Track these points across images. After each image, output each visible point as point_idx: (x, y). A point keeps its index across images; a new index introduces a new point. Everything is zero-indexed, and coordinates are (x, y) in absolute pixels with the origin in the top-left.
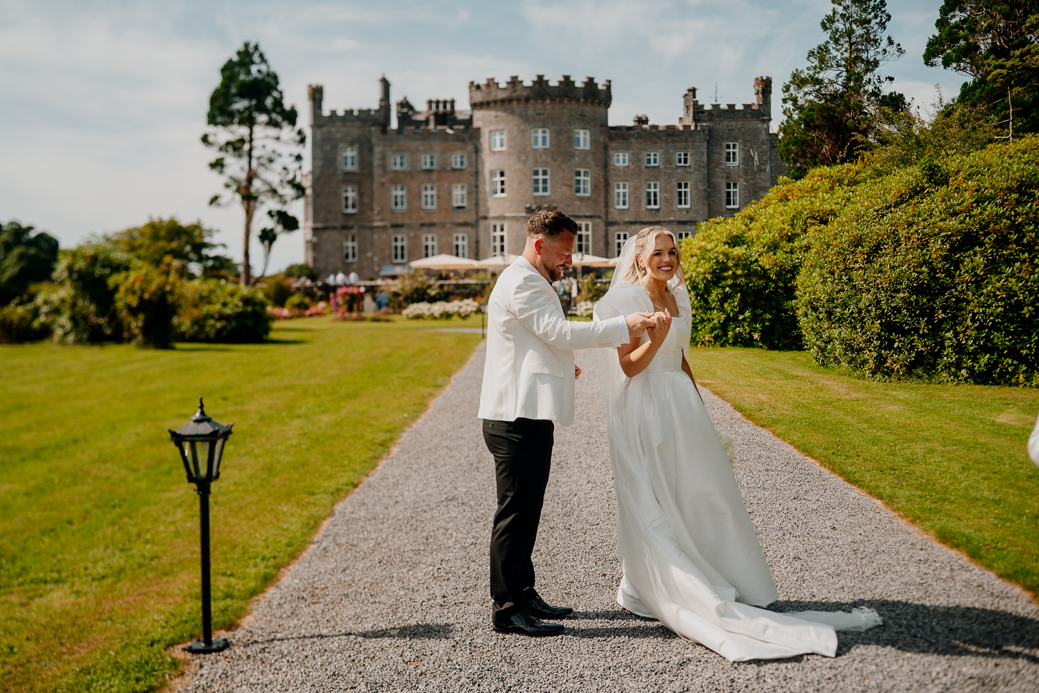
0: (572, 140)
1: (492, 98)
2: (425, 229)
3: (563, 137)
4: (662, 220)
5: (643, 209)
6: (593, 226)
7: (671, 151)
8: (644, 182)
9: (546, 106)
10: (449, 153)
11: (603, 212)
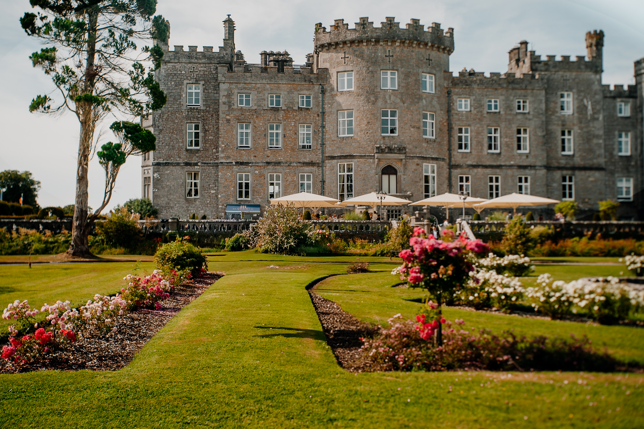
0: (420, 84)
1: (341, 38)
2: (270, 167)
3: (411, 80)
4: (503, 164)
5: (485, 153)
6: (438, 168)
7: (511, 98)
8: (485, 127)
9: (395, 49)
10: (296, 93)
11: (447, 155)
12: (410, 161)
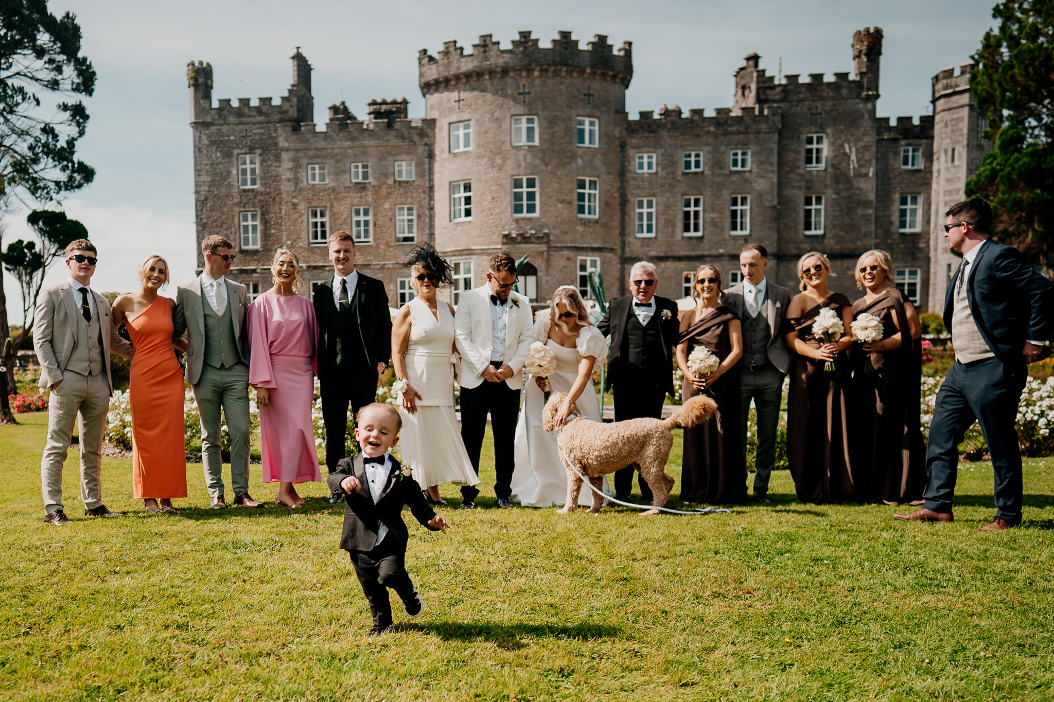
0: (572, 134)
1: (453, 71)
3: (559, 128)
4: (706, 253)
5: (679, 237)
6: (603, 263)
7: (723, 148)
8: (679, 196)
9: (533, 80)
10: (390, 159)
11: (618, 242)
12: (557, 254)
